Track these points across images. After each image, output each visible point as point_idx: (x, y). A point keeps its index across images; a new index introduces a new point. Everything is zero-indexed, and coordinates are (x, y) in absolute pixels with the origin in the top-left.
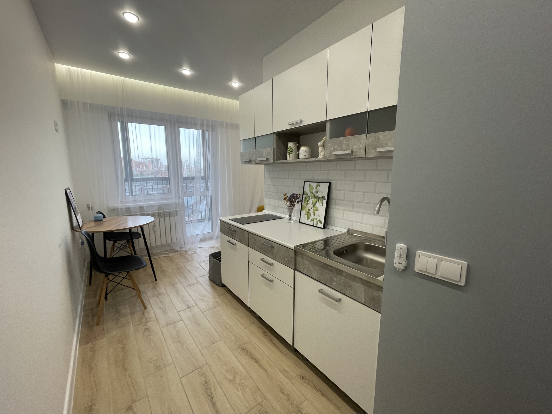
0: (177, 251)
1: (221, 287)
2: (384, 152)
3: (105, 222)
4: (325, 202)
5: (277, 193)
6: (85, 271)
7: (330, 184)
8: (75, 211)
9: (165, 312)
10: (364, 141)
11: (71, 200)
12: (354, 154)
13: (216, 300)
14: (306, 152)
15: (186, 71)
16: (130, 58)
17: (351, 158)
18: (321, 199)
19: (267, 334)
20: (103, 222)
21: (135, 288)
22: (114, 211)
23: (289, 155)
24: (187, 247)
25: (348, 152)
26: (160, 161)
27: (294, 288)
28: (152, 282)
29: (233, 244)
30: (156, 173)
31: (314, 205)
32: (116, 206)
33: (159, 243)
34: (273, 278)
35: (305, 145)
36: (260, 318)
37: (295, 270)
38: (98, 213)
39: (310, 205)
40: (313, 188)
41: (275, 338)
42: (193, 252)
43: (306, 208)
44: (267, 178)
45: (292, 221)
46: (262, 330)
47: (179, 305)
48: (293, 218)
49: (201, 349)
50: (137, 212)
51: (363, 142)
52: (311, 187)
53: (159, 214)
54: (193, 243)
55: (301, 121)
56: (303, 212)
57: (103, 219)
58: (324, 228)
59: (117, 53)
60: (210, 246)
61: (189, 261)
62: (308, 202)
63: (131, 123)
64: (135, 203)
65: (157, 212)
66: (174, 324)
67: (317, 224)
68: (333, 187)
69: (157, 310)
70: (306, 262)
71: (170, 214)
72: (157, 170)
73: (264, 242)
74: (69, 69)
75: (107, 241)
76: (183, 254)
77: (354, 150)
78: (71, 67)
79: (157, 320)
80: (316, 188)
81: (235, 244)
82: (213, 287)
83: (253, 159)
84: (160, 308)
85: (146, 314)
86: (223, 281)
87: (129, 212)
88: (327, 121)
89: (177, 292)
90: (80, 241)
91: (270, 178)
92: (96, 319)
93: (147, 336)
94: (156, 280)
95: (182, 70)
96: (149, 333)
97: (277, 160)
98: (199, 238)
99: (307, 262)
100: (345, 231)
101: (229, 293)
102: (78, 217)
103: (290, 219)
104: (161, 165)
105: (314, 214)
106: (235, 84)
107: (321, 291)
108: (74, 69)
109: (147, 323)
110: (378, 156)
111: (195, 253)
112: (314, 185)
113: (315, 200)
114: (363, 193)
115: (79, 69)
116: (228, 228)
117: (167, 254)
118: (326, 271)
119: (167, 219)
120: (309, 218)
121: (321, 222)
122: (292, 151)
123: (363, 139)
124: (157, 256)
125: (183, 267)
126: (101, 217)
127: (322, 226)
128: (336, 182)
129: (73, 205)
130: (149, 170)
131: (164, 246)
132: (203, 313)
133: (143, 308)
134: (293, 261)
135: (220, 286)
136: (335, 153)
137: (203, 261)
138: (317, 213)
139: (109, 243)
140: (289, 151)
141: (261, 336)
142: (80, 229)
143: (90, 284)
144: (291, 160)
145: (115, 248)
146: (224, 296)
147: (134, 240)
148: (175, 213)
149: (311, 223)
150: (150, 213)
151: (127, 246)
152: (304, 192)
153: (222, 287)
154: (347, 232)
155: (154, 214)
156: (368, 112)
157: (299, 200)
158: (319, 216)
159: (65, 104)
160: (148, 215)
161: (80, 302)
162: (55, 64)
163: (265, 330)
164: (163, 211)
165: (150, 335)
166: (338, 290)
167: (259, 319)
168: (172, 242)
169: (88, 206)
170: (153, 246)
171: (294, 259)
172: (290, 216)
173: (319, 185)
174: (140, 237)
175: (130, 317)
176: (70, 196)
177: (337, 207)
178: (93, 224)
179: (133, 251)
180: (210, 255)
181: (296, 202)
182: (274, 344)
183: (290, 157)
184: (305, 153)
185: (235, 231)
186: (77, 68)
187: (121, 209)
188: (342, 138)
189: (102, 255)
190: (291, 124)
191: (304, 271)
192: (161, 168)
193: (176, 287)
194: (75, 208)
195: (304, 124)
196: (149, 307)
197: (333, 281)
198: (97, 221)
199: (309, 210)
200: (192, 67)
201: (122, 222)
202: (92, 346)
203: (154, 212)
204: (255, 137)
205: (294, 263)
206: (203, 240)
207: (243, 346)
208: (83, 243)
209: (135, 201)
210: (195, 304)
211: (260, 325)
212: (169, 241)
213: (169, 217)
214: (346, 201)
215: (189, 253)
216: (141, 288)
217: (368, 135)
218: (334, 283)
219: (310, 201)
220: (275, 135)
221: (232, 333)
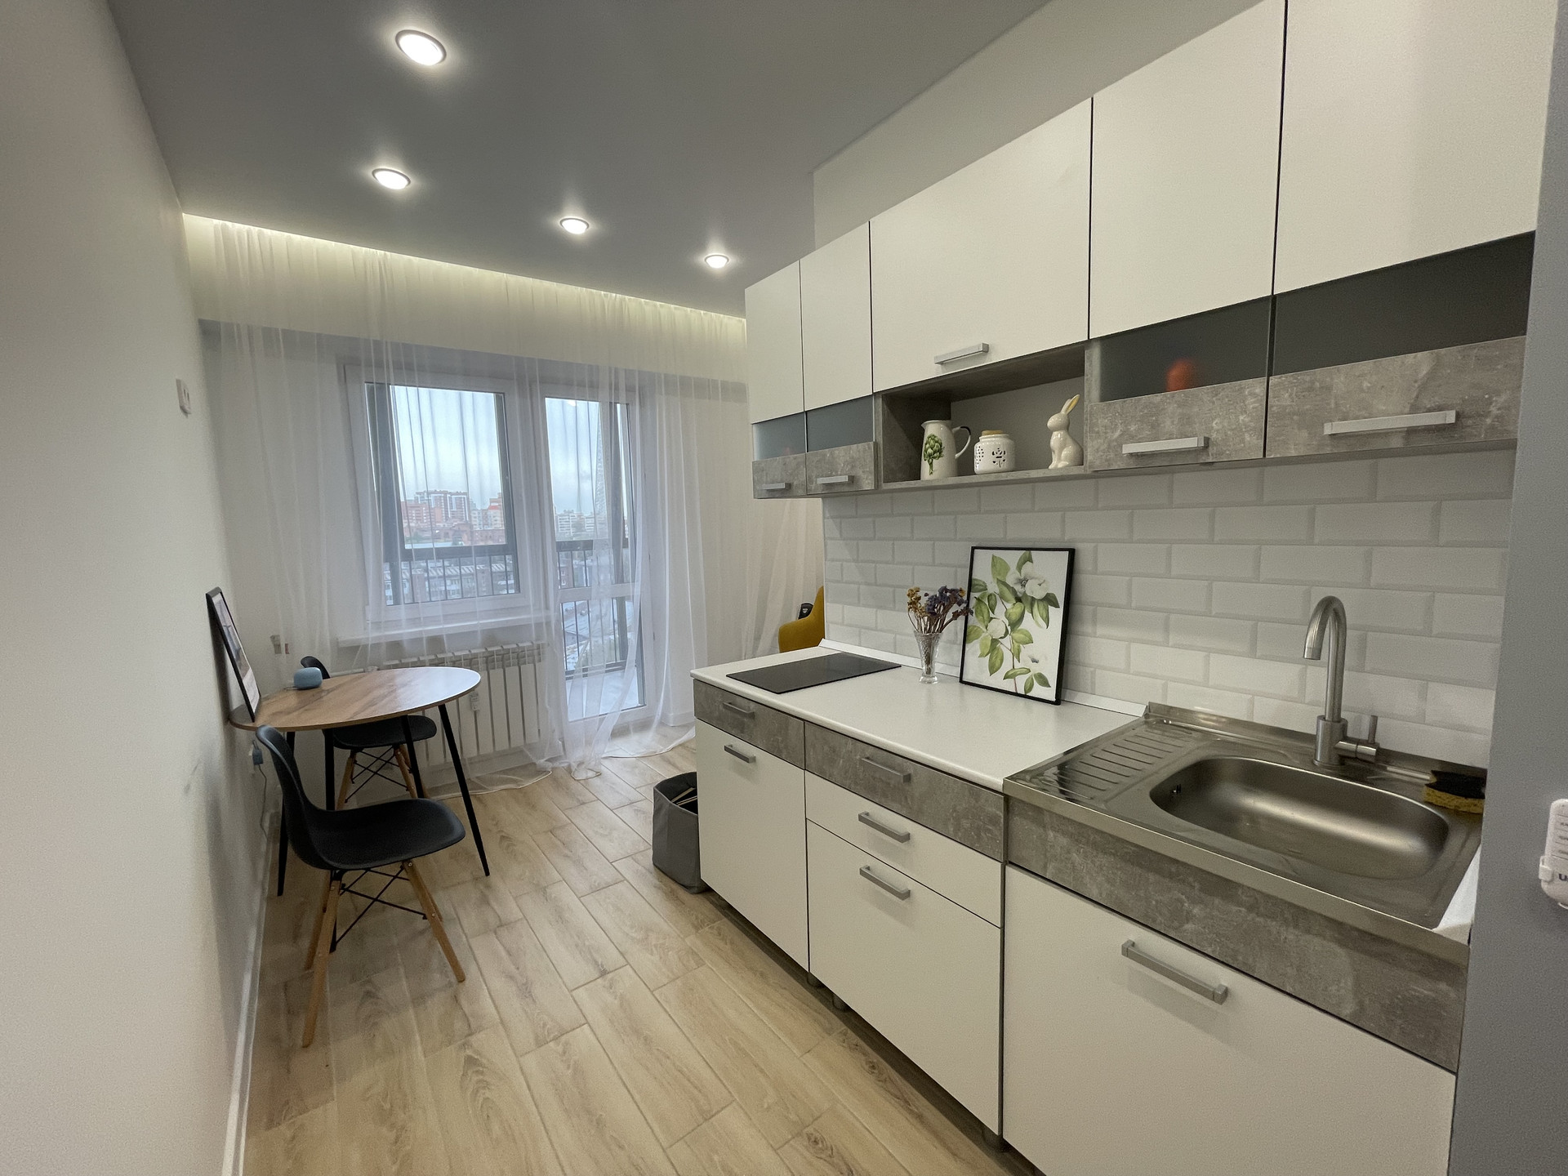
0: (541, 771)
1: (698, 893)
2: (1353, 436)
3: (329, 691)
4: (1056, 615)
5: (868, 584)
6: (264, 848)
7: (1072, 553)
8: (237, 663)
9: (525, 991)
10: (1254, 402)
11: (224, 629)
12: (1212, 450)
13: (687, 940)
14: (1002, 450)
15: (575, 225)
16: (409, 186)
17: (1200, 460)
18: (1041, 605)
19: (885, 1076)
20: (323, 691)
21: (430, 914)
22: (352, 652)
23: (931, 464)
24: (575, 756)
25: (1191, 443)
26: (468, 498)
27: (1003, 928)
28: (476, 879)
29: (746, 759)
30: (456, 531)
31: (1015, 624)
32: (361, 637)
33: (487, 748)
34: (911, 885)
35: (993, 428)
36: (847, 1009)
37: (1007, 862)
38: (306, 662)
39: (999, 625)
40: (1007, 569)
41: (920, 1091)
42: (590, 774)
43: (983, 635)
44: (832, 539)
45: (936, 678)
46: (863, 1058)
47: (573, 967)
48: (938, 667)
49: (665, 1145)
50: (423, 655)
51: (1254, 404)
52: (998, 567)
53: (487, 657)
54: (588, 743)
55: (986, 349)
56: (974, 648)
57: (320, 683)
58: (1058, 701)
59: (370, 174)
60: (643, 751)
61: (583, 803)
62: (992, 615)
63: (405, 387)
64: (416, 627)
65: (484, 653)
66: (563, 1039)
67: (1029, 687)
68: (1084, 562)
69: (498, 984)
70: (1055, 837)
71: (520, 658)
72: (458, 525)
73: (868, 758)
74: (224, 228)
75: (336, 750)
76: (561, 779)
77: (1214, 436)
78: (229, 224)
79: (502, 1022)
80: (1019, 568)
81: (753, 760)
82: (671, 896)
83: (799, 480)
84: (511, 978)
85: (464, 1003)
86: (708, 876)
87: (399, 656)
88: (1089, 341)
89: (560, 916)
90: (251, 754)
91: (844, 540)
92: (300, 1025)
93: (476, 1092)
94: (487, 873)
95: (561, 222)
96: (481, 1077)
97: (887, 481)
98: (609, 724)
99: (1058, 841)
100: (1139, 711)
101: (726, 916)
102: (245, 682)
103: (929, 672)
104: (471, 508)
105: (1017, 654)
106: (717, 260)
107: (1130, 951)
108: (239, 229)
109: (470, 1035)
110: (1328, 450)
111: (599, 774)
112: (1011, 558)
113: (1015, 609)
114: (1206, 583)
115: (255, 230)
116: (725, 707)
117: (515, 781)
118: (1152, 877)
119: (512, 671)
120: (999, 668)
121: (1044, 682)
122: (940, 451)
123: (1252, 394)
124: (481, 788)
125: (565, 826)
126: (313, 676)
127: (1050, 694)
128: (1096, 547)
129: (233, 643)
130: (437, 524)
131: (503, 755)
132: (652, 992)
133: (453, 979)
134: (999, 834)
135: (696, 890)
136: (1129, 448)
137: (627, 802)
138: (1026, 651)
139: (341, 755)
140: (930, 451)
141: (865, 1083)
142: (253, 721)
143: (280, 892)
144: (938, 480)
145: (357, 770)
146: (712, 928)
147: (415, 743)
148: (535, 655)
149: (1008, 685)
150: (460, 656)
151: (394, 760)
152: (974, 582)
153: (700, 896)
154: (1146, 715)
155: (471, 660)
156: (1274, 298)
157: (959, 609)
158: (1035, 661)
159: (210, 334)
160: (456, 663)
161: (250, 963)
162: (183, 214)
163: (875, 1058)
164: (500, 648)
165: (484, 1088)
166: (1213, 951)
167: (846, 1012)
168: (527, 742)
169: (275, 639)
170: (472, 756)
171: (1002, 825)
172: (929, 660)
173: (1030, 560)
174: (433, 733)
175: (411, 1011)
176: (223, 615)
177: (1100, 630)
178: (292, 699)
179: (411, 777)
180: (657, 787)
181: (949, 616)
182: (920, 1117)
183: (933, 471)
184: (996, 455)
185: (752, 716)
186: (247, 227)
187: (377, 646)
188: (1157, 398)
189: (322, 805)
190: (942, 363)
191: (1045, 867)
192: (470, 517)
193: (553, 896)
194: (238, 652)
195: (994, 358)
196: (471, 972)
197: (1189, 918)
198: (304, 687)
199: (994, 641)
200: (593, 209)
201: (382, 691)
202: (289, 1134)
203: (473, 652)
204: (806, 412)
205: (1001, 838)
206: (620, 732)
207: (810, 1130)
208: (258, 760)
209: (414, 621)
210: (622, 961)
211: (854, 1038)
212: (517, 741)
213: (517, 668)
214: (1138, 609)
215: (581, 775)
216: (443, 902)
217: (1274, 380)
218: (1189, 926)
219: (1000, 610)
220: (880, 401)
221: (762, 1071)
